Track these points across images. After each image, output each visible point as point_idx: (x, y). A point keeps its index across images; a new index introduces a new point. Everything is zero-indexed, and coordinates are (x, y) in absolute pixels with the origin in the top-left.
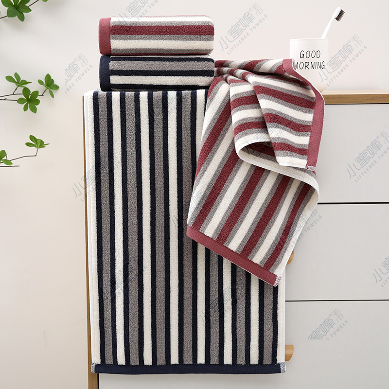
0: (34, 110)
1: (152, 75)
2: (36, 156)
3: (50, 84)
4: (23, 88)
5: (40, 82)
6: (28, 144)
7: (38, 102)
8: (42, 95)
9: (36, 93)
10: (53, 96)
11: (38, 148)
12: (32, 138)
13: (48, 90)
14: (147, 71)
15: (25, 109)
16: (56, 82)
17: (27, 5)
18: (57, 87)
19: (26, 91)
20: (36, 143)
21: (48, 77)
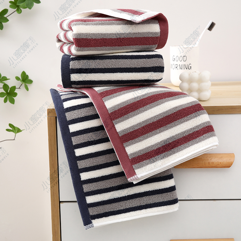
0: (12, 102)
1: (110, 73)
2: (14, 140)
3: (25, 79)
4: (3, 84)
5: (17, 78)
6: (8, 130)
7: (16, 94)
8: (19, 88)
9: (14, 88)
10: (27, 89)
11: (16, 133)
12: (10, 125)
13: (23, 85)
14: (105, 68)
15: (5, 101)
16: (30, 78)
17: (5, 16)
18: (31, 82)
19: (5, 87)
20: (14, 129)
21: (24, 74)
